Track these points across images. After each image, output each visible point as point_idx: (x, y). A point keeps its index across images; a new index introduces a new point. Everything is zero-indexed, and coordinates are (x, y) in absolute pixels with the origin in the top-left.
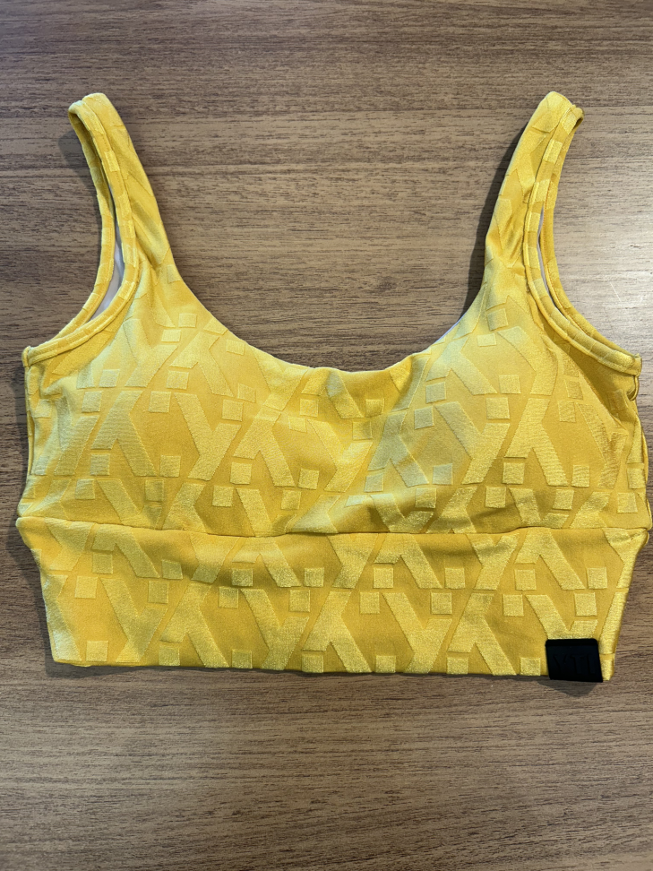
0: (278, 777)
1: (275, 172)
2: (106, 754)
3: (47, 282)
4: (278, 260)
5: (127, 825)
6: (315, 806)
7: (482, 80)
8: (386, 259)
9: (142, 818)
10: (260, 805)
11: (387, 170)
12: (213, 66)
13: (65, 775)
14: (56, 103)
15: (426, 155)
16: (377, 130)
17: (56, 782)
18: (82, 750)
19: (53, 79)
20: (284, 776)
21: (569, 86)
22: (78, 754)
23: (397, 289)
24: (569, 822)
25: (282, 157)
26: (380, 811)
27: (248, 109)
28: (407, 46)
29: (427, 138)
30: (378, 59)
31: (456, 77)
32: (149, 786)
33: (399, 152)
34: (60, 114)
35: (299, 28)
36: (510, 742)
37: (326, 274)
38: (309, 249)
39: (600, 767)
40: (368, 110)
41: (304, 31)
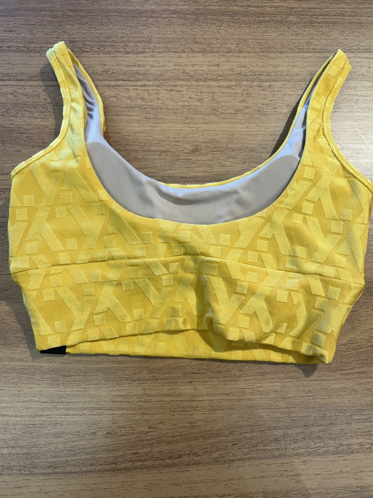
0: (131, 414)
1: (136, 86)
2: (38, 402)
3: (9, 144)
4: (137, 135)
5: (49, 439)
6: (151, 430)
7: (252, 37)
8: (196, 135)
9: (57, 436)
10: (121, 429)
11: (198, 86)
12: (103, 25)
13: (16, 413)
14: (15, 44)
15: (220, 78)
16: (193, 64)
17: (10, 416)
18: (25, 400)
19: (14, 31)
20: (134, 414)
21: (299, 41)
22: (23, 402)
23: (202, 152)
24: (286, 439)
25: (140, 77)
26: (185, 432)
27: (122, 50)
28: (211, 17)
29: (221, 68)
30: (195, 24)
31: (237, 35)
32: (61, 419)
33: (205, 76)
34: (17, 50)
35: (151, 5)
36: (256, 397)
37: (163, 143)
38: (155, 129)
39: (303, 410)
40: (189, 52)
41: (154, 7)
